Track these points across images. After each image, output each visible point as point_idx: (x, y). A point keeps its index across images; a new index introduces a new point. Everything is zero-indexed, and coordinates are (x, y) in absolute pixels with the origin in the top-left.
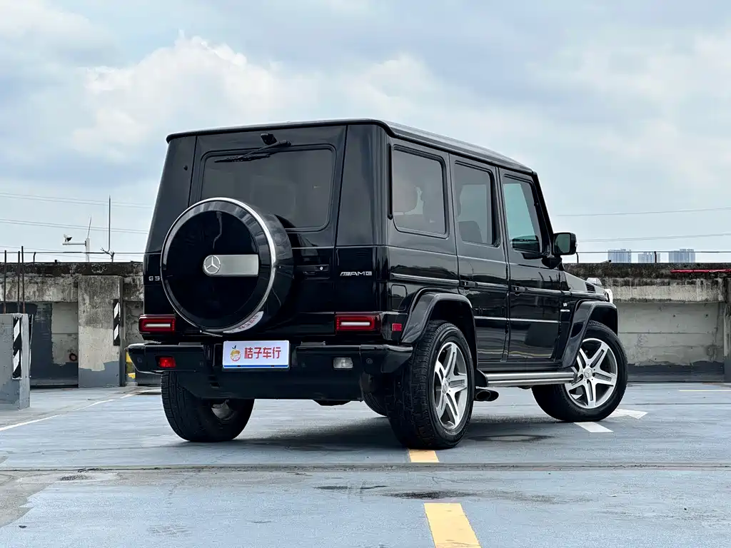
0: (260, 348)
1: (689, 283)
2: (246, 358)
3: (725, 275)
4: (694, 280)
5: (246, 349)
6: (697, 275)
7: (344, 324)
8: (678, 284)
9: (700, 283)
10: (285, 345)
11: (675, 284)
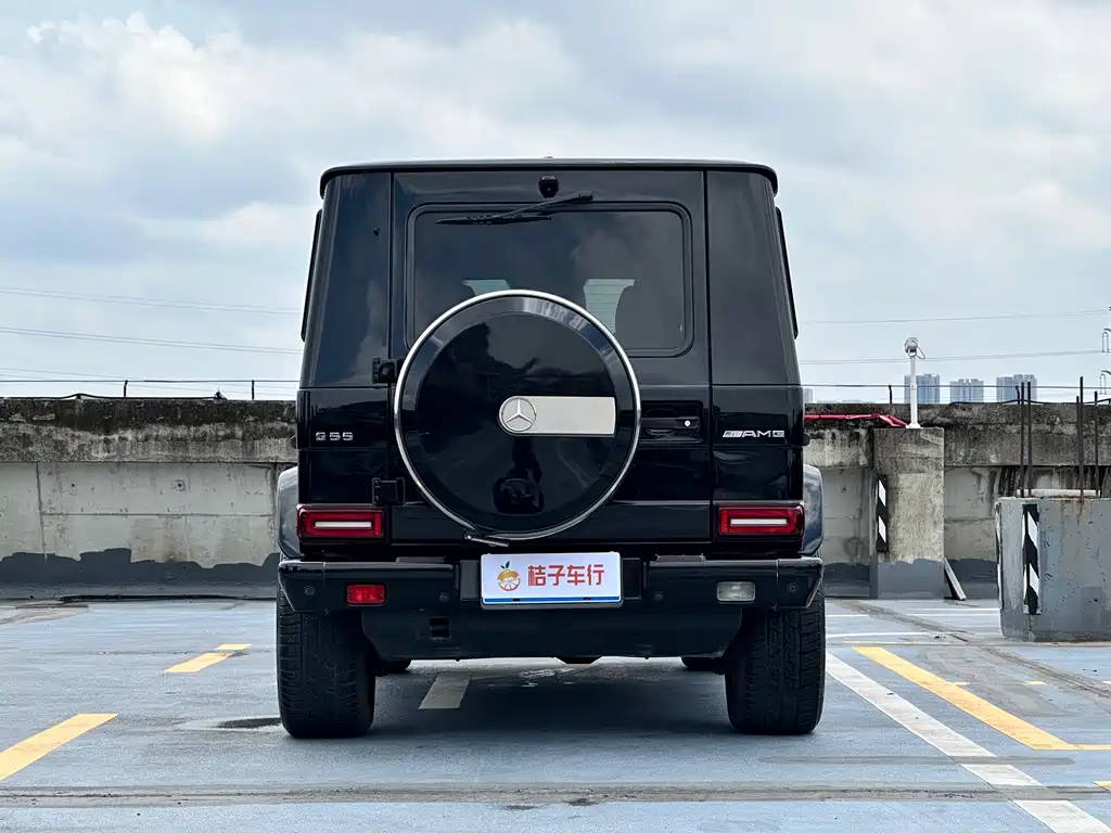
0: (561, 567)
1: (813, 437)
2: (531, 583)
3: (870, 423)
4: (822, 431)
5: (531, 568)
6: (827, 424)
7: (737, 522)
9: (830, 436)
10: (612, 561)
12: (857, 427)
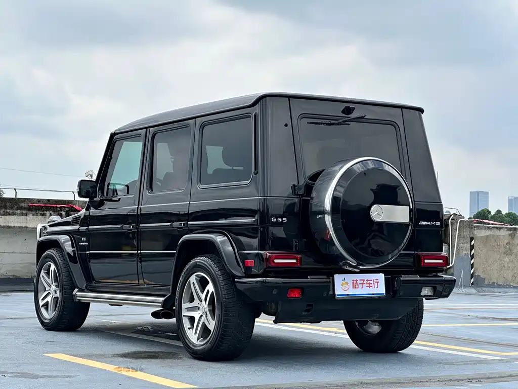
0: (364, 280)
1: (41, 215)
2: (353, 288)
3: (67, 209)
4: (45, 212)
5: (353, 280)
6: (48, 209)
7: (426, 261)
8: (33, 215)
9: (49, 214)
11: (31, 215)
12: (61, 210)
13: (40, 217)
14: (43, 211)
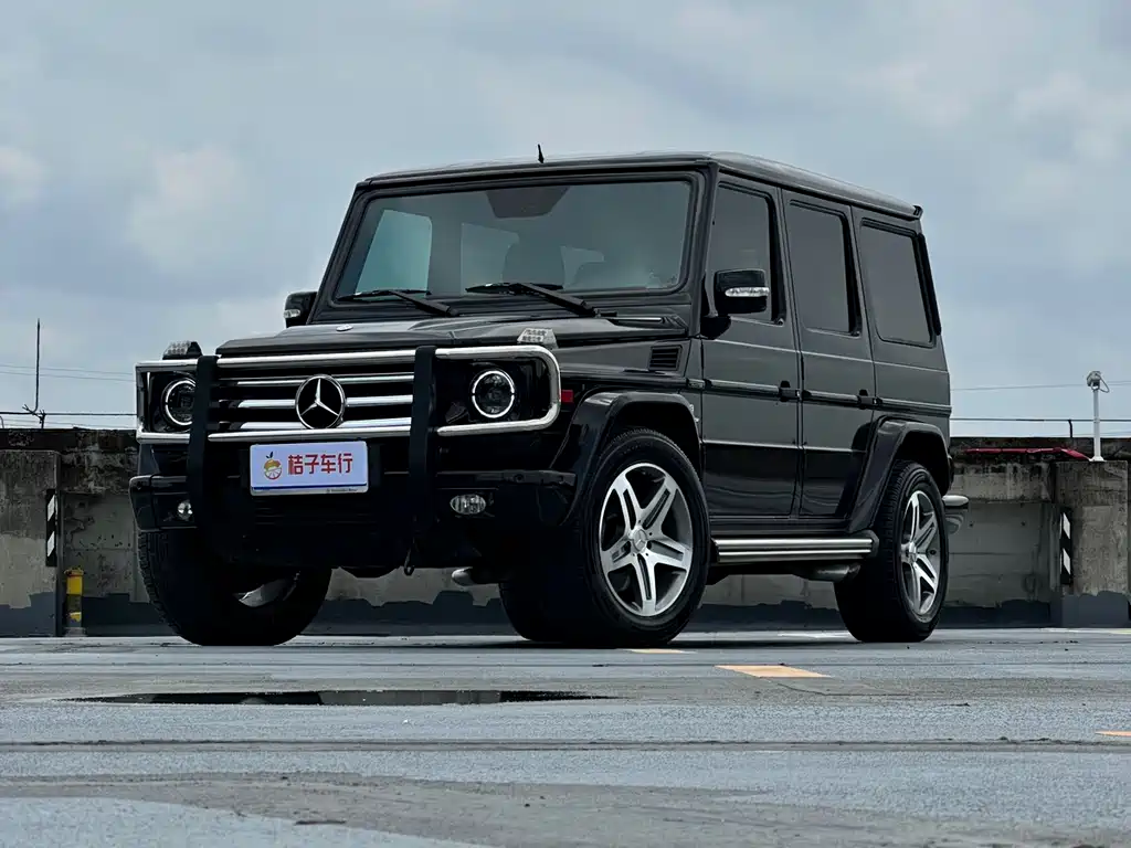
1: (994, 470)
3: (1051, 457)
4: (1003, 465)
6: (1009, 457)
8: (977, 471)
9: (1011, 470)
11: (972, 473)
12: (1039, 461)
13: (992, 476)
14: (999, 462)
